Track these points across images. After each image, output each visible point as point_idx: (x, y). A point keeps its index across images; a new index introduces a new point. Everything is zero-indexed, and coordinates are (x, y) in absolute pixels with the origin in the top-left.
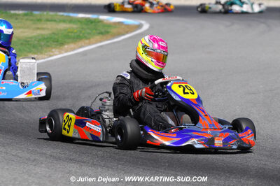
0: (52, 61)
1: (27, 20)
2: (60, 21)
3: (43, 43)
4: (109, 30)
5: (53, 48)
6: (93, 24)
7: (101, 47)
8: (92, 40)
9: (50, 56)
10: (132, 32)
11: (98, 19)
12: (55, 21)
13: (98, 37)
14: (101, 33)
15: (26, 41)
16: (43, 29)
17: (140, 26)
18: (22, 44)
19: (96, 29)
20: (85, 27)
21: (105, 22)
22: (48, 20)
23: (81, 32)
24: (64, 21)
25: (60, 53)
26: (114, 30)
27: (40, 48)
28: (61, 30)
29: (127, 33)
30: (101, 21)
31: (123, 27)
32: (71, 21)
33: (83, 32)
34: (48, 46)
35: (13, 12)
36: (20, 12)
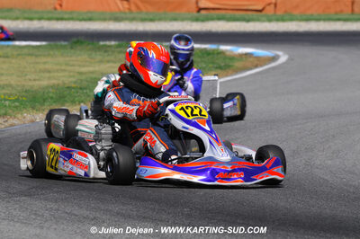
4: (231, 64)
6: (211, 56)
10: (261, 66)
11: (218, 49)
14: (220, 68)
17: (274, 59)
19: (213, 63)
21: (228, 53)
26: (237, 64)
29: (256, 66)
30: (222, 53)
31: (251, 59)
35: (101, 43)
36: (113, 43)
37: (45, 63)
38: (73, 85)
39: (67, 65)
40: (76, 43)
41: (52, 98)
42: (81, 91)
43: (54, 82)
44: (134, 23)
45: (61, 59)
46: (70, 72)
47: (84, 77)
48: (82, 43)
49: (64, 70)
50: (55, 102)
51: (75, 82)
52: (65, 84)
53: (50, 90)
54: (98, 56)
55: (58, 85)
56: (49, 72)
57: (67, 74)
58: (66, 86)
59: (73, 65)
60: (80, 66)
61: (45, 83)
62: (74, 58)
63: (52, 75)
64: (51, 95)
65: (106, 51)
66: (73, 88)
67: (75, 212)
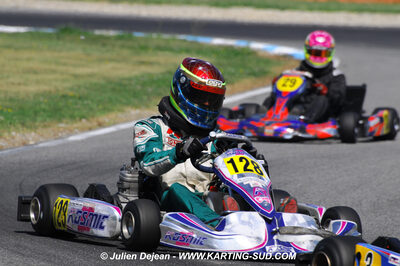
1: (123, 47)
2: (181, 51)
3: (150, 90)
4: (267, 69)
6: (239, 57)
8: (236, 85)
11: (248, 48)
12: (171, 49)
13: (248, 81)
14: (253, 74)
16: (151, 64)
18: (113, 90)
19: (244, 67)
21: (260, 54)
22: (159, 48)
24: (188, 51)
26: (274, 69)
27: (145, 98)
30: (253, 53)
31: (293, 63)
32: (201, 50)
35: (98, 32)
36: (112, 33)
37: (29, 59)
38: (71, 94)
40: (65, 30)
41: (44, 110)
42: (80, 102)
43: (44, 88)
45: (48, 55)
46: (62, 73)
47: (81, 82)
48: (71, 31)
49: (54, 72)
50: (50, 116)
51: (71, 89)
52: (58, 90)
53: (41, 99)
54: (95, 52)
55: (50, 92)
56: (35, 72)
58: (61, 93)
59: (65, 64)
60: (75, 66)
61: (33, 89)
63: (39, 77)
64: (43, 106)
65: (104, 45)
66: (71, 97)
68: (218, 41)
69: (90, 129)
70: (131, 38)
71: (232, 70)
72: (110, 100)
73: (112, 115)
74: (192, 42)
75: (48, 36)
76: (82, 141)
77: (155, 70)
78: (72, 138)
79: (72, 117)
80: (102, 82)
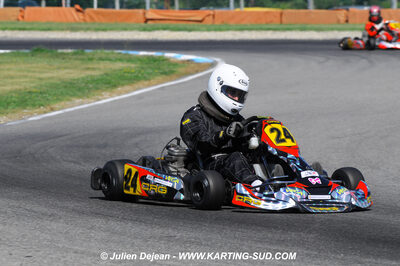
0: (98, 105)
1: (76, 59)
2: (117, 60)
3: (91, 86)
4: (175, 69)
5: (103, 91)
6: (157, 63)
7: (163, 88)
8: (152, 81)
9: (99, 100)
10: (202, 71)
11: (163, 57)
12: (110, 60)
13: (160, 78)
14: (165, 73)
15: (71, 83)
16: (94, 69)
17: (213, 65)
18: (65, 87)
19: (159, 69)
20: (145, 66)
21: (172, 60)
22: (101, 59)
23: (140, 72)
24: (120, 60)
25: (111, 96)
26: (181, 70)
27: (87, 91)
28: (115, 71)
29: (197, 72)
30: (167, 59)
31: (193, 65)
32: (130, 59)
33: (143, 71)
34: (97, 89)
35: (60, 51)
36: (70, 51)
38: (34, 90)
39: (29, 71)
40: (37, 50)
41: (14, 102)
42: (40, 95)
43: (16, 87)
44: (89, 32)
46: (31, 78)
47: (43, 83)
48: (43, 51)
49: (26, 77)
51: (35, 87)
52: (26, 89)
53: (13, 94)
54: (57, 63)
55: (20, 90)
57: (27, 80)
58: (28, 90)
59: (34, 72)
60: (40, 72)
61: (8, 88)
62: (34, 65)
64: (14, 99)
65: (64, 59)
66: (34, 93)
67: (35, 209)
68: (142, 53)
69: (45, 113)
70: (83, 54)
71: (150, 71)
72: (62, 93)
73: (63, 103)
74: (125, 54)
75: (26, 55)
76: (39, 120)
77: (96, 73)
78: (31, 119)
79: (34, 105)
80: (59, 82)
